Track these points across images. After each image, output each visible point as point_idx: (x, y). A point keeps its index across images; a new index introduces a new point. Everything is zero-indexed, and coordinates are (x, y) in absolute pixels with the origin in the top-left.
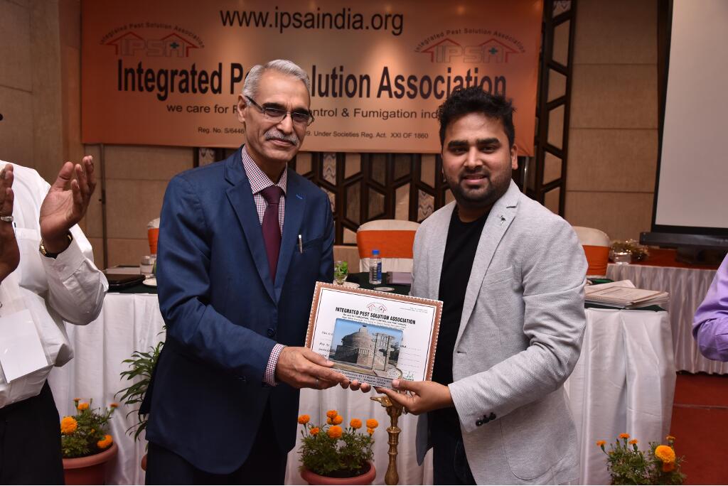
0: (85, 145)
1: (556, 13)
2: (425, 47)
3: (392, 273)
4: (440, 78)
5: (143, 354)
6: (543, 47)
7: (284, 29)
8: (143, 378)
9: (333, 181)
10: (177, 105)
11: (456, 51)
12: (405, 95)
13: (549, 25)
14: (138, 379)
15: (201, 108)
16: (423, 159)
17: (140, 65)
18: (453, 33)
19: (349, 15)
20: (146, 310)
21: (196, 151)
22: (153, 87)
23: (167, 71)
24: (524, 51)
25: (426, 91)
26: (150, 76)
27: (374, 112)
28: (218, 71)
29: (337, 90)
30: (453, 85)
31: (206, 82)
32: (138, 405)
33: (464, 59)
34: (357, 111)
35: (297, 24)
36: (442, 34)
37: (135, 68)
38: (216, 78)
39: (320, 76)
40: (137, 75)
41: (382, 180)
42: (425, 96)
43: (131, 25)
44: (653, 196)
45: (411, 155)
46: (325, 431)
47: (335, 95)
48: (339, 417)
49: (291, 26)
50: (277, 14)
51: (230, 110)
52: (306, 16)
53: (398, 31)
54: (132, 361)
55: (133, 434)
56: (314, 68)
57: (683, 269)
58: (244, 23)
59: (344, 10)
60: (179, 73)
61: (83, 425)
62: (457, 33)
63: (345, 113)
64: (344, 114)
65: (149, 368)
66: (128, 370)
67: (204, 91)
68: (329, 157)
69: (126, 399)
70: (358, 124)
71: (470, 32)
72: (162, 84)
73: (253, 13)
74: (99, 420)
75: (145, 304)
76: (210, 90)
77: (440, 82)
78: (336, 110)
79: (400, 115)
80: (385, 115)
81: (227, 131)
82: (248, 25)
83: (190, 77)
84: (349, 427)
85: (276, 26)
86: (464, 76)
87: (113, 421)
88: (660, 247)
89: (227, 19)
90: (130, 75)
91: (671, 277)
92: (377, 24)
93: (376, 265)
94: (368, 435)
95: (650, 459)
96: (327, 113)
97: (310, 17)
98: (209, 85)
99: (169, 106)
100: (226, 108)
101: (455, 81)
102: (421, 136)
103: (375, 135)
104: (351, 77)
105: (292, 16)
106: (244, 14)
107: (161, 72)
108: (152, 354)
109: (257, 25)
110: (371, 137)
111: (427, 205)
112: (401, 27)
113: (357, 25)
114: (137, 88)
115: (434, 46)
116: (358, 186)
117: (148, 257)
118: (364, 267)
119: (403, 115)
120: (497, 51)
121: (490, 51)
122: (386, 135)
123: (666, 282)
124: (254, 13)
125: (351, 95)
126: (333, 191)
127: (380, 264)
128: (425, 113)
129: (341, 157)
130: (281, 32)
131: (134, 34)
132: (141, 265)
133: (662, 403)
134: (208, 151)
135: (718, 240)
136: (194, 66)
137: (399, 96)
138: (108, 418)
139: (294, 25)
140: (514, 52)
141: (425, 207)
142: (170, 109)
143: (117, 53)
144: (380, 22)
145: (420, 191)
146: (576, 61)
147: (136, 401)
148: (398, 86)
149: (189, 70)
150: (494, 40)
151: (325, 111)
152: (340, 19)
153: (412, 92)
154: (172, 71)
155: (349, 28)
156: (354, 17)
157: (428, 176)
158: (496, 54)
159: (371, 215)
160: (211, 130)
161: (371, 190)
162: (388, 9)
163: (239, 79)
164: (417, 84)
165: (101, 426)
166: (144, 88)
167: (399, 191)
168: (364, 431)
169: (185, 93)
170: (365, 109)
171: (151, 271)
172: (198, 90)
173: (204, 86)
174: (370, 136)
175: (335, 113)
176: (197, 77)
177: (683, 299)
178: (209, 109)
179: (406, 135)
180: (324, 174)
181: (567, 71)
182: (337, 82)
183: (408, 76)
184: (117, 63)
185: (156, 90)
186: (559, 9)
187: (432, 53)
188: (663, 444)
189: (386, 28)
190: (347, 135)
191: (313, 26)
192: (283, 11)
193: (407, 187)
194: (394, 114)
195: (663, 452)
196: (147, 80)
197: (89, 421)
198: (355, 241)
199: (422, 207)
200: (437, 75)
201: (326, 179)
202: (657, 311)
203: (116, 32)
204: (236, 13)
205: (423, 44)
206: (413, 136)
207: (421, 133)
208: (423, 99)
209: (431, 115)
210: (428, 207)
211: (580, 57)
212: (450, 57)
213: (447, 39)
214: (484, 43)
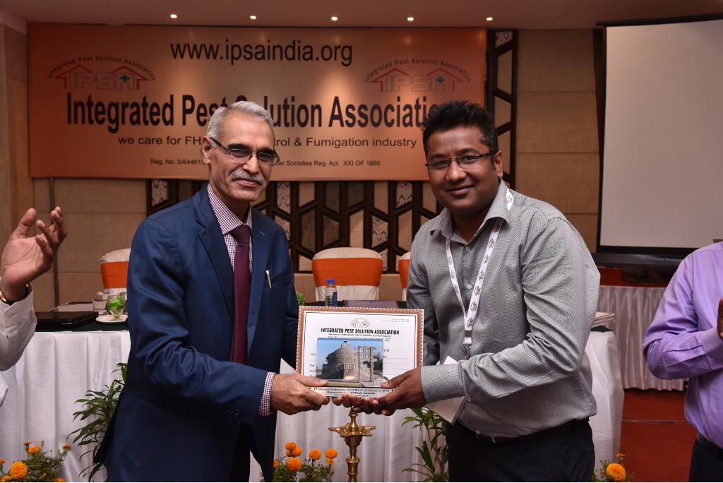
0: (34, 179)
1: (499, 43)
2: (375, 77)
3: (347, 301)
4: (390, 107)
5: (96, 393)
6: (488, 75)
7: (234, 60)
8: (97, 417)
9: (288, 210)
10: (128, 137)
11: (405, 80)
12: (357, 123)
13: (493, 55)
14: (92, 418)
15: (153, 139)
16: (376, 186)
17: (90, 98)
18: (401, 63)
19: (299, 47)
20: (100, 347)
21: (149, 183)
22: (104, 119)
23: (117, 104)
24: (469, 80)
25: (376, 120)
26: (100, 109)
27: (326, 141)
28: (169, 102)
29: (289, 120)
30: (403, 113)
31: (158, 114)
32: (92, 446)
33: (413, 88)
34: (309, 140)
35: (248, 56)
36: (391, 65)
37: (85, 101)
38: (168, 110)
39: (272, 106)
40: (86, 109)
41: (336, 208)
42: (376, 125)
43: (80, 59)
44: (596, 216)
45: (364, 182)
46: (284, 464)
47: (287, 125)
48: (298, 450)
49: (242, 58)
50: (227, 46)
51: (183, 141)
52: (256, 48)
53: (348, 62)
54: (87, 400)
55: (88, 476)
56: (266, 98)
57: (627, 287)
58: (195, 56)
59: (294, 42)
60: (130, 105)
61: (33, 469)
62: (405, 62)
63: (298, 142)
64: (297, 144)
65: (103, 407)
66: (81, 410)
67: (156, 123)
68: (283, 185)
69: (80, 440)
70: (311, 153)
71: (418, 62)
72: (113, 117)
73: (203, 46)
74: (51, 463)
75: (98, 342)
76: (161, 121)
77: (389, 111)
78: (289, 139)
79: (351, 142)
80: (338, 144)
81: (180, 162)
82: (198, 57)
83: (141, 109)
84: (308, 459)
85: (227, 58)
86: (413, 104)
87: (65, 463)
88: (607, 267)
89: (178, 51)
90: (80, 109)
91: (617, 295)
92: (327, 56)
93: (332, 294)
94: (328, 466)
95: (602, 478)
96: (279, 143)
97: (260, 49)
98: (160, 117)
99: (121, 139)
100: (179, 140)
101: (404, 109)
102: (373, 163)
103: (327, 163)
104: (303, 107)
105: (242, 49)
106: (195, 47)
107: (112, 104)
108: (106, 393)
109: (208, 57)
110: (324, 166)
111: (381, 231)
112: (350, 58)
113: (307, 56)
114: (87, 120)
115: (383, 76)
116: (312, 214)
117: (101, 293)
118: (320, 295)
119: (355, 143)
120: (444, 80)
121: (437, 80)
122: (339, 163)
123: (612, 302)
124: (205, 46)
125: (303, 125)
126: (288, 220)
127: (335, 294)
128: (377, 141)
129: (295, 186)
130: (232, 64)
131: (83, 67)
132: (93, 301)
133: (612, 421)
134: (161, 183)
135: (659, 259)
136: (145, 99)
137: (350, 125)
138: (61, 460)
139: (244, 57)
140: (461, 81)
141: (379, 233)
142: (122, 141)
143: (66, 86)
144: (330, 53)
145: (374, 218)
146: (520, 88)
147: (89, 442)
148: (349, 115)
149: (140, 102)
150: (439, 69)
151: (278, 141)
152: (290, 51)
153: (363, 121)
154: (123, 104)
155: (299, 59)
156: (304, 49)
157: (381, 202)
158: (444, 83)
159: (326, 243)
160: (164, 162)
161: (325, 217)
162: (337, 40)
163: (190, 111)
164: (368, 113)
165: (53, 469)
166: (95, 121)
167: (353, 218)
168: (323, 461)
169: (137, 125)
170: (317, 138)
171: (104, 307)
172: (149, 122)
173: (155, 118)
174: (323, 164)
175: (288, 143)
176: (148, 110)
177: (630, 316)
178: (161, 140)
179: (358, 163)
180: (279, 204)
181: (511, 98)
182: (289, 112)
183: (359, 105)
184: (66, 95)
185: (107, 123)
186: (502, 39)
187: (382, 82)
188: (614, 462)
189: (335, 59)
190: (300, 164)
191: (263, 58)
192: (234, 44)
193: (361, 213)
194: (346, 143)
195: (615, 470)
196: (97, 113)
197: (40, 465)
198: (310, 268)
199: (376, 234)
200: (386, 105)
201: (281, 207)
202: (603, 332)
203: (64, 65)
204: (187, 45)
206: (365, 164)
207: (373, 160)
208: (373, 127)
209: (382, 143)
210: (382, 233)
211: (523, 85)
212: (399, 86)
213: (396, 69)
214: (432, 73)
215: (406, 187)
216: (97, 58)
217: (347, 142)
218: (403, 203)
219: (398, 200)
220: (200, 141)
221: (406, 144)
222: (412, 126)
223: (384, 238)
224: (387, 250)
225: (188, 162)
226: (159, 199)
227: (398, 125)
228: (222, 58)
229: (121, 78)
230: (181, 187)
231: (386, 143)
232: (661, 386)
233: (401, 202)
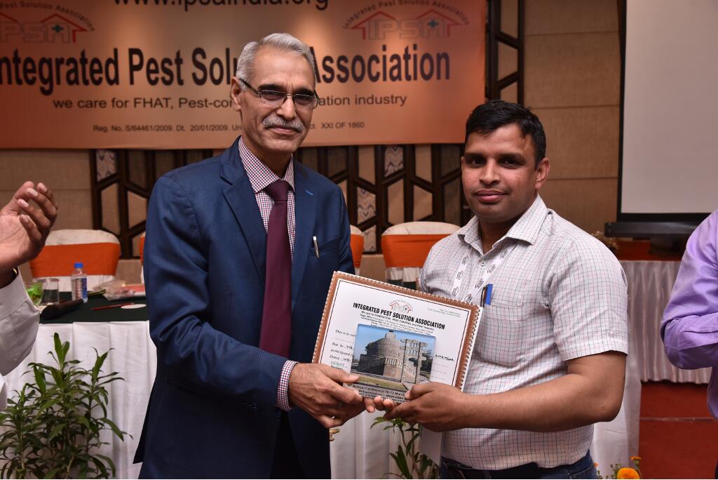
2: (355, 22)
4: (374, 58)
6: (489, 17)
7: (189, 6)
10: (65, 100)
11: (391, 26)
12: (336, 78)
15: (96, 102)
16: (361, 152)
17: (16, 53)
18: (386, 4)
21: (93, 154)
22: (34, 79)
23: (50, 60)
24: (467, 23)
25: (358, 73)
26: (29, 66)
28: (112, 57)
30: (390, 65)
31: (100, 71)
33: (400, 34)
36: (374, 7)
37: (11, 56)
38: (112, 67)
40: (13, 66)
42: (358, 79)
44: (616, 181)
45: (346, 148)
49: (198, 2)
51: (131, 104)
53: (323, 5)
56: (228, 51)
60: (65, 62)
62: (390, 4)
67: (98, 82)
71: (406, 2)
72: (46, 75)
76: (104, 81)
77: (374, 62)
79: (330, 101)
81: (128, 128)
83: (80, 66)
85: (180, 3)
86: (401, 54)
88: (634, 239)
90: (5, 66)
91: (642, 272)
98: (103, 75)
99: (56, 102)
100: (126, 102)
101: (392, 60)
102: (355, 125)
107: (43, 61)
111: (368, 205)
112: (326, 0)
114: (14, 80)
115: (365, 21)
119: (334, 102)
120: (437, 24)
121: (429, 24)
122: (316, 126)
123: (637, 279)
128: (360, 99)
130: (186, 9)
131: (6, 16)
134: (107, 154)
136: (83, 54)
137: (328, 81)
139: (200, 1)
140: (457, 24)
141: (365, 207)
142: (58, 104)
145: (359, 189)
146: (528, 31)
148: (326, 68)
149: (78, 58)
150: (432, 11)
153: (343, 75)
154: (57, 60)
155: (265, 3)
157: (367, 171)
158: (437, 27)
160: (110, 128)
163: (139, 68)
164: (348, 66)
166: (24, 82)
169: (75, 85)
172: (90, 82)
173: (97, 76)
176: (88, 67)
177: (658, 296)
178: (105, 103)
179: (338, 125)
181: (518, 43)
183: (337, 57)
185: (38, 83)
187: (364, 29)
189: (309, 1)
191: (223, 2)
193: (344, 184)
196: (26, 71)
199: (362, 208)
200: (370, 55)
205: (352, 19)
206: (347, 126)
207: (356, 121)
208: (356, 83)
209: (366, 101)
210: (369, 207)
211: (531, 28)
212: (384, 33)
213: (380, 12)
214: (421, 16)
215: (396, 153)
216: (23, 4)
217: (324, 101)
218: (393, 172)
219: (386, 168)
220: (151, 102)
221: (394, 99)
222: (400, 79)
223: (371, 213)
224: (375, 226)
225: (139, 128)
226: (106, 172)
227: (385, 79)
228: (173, 3)
229: (53, 29)
230: (132, 158)
231: (370, 101)
232: (700, 379)
233: (390, 170)
